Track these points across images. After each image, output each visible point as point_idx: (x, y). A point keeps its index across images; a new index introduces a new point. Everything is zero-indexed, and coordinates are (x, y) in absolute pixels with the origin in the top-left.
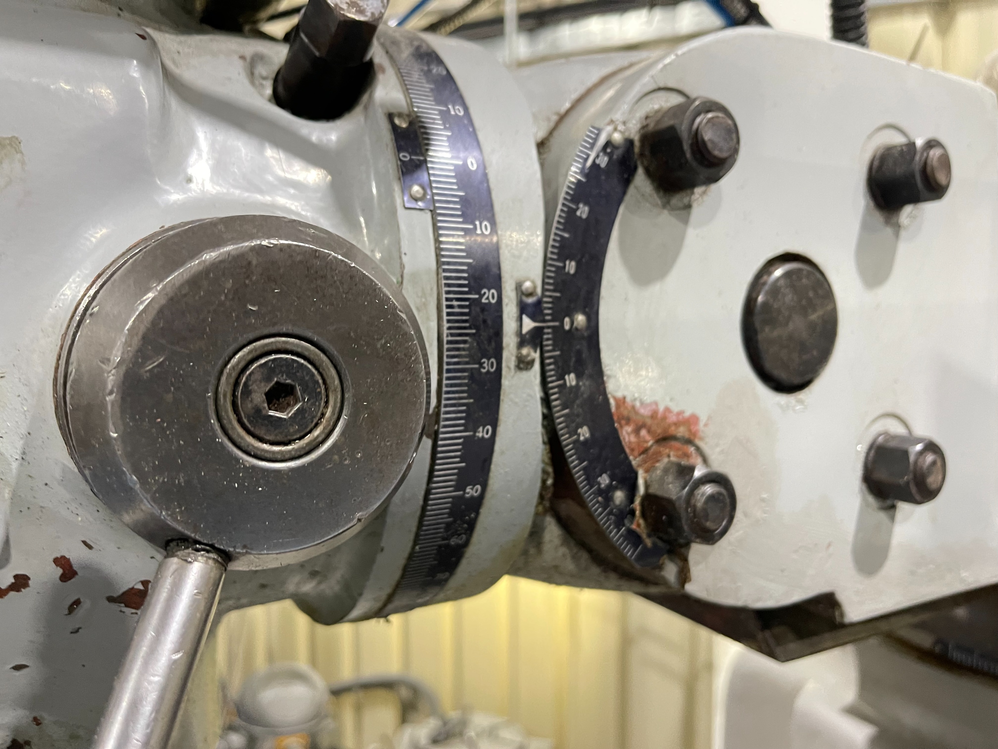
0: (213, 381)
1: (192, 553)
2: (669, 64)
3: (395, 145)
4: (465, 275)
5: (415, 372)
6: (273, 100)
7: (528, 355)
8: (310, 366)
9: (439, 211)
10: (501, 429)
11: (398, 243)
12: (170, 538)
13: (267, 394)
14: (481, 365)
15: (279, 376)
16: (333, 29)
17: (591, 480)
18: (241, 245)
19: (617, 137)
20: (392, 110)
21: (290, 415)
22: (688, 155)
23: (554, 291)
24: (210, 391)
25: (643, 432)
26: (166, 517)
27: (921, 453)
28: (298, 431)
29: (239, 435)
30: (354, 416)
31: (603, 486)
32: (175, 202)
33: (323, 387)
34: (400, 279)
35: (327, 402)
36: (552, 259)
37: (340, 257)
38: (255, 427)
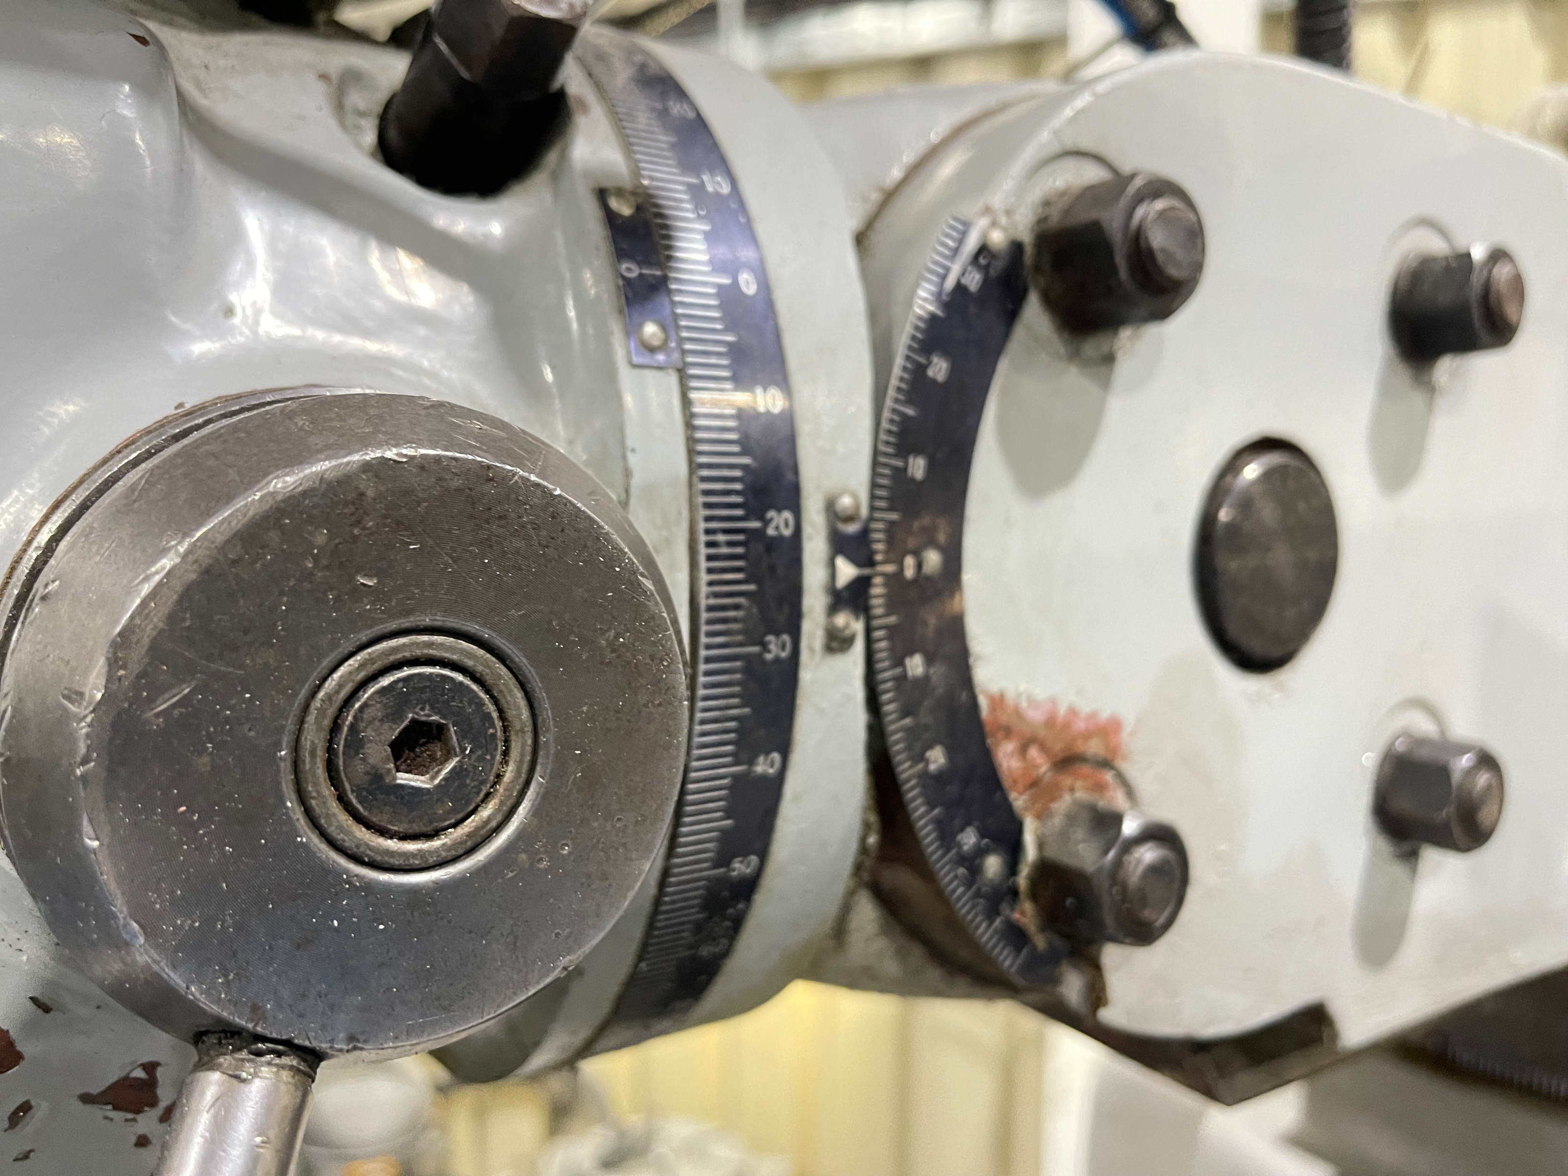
0: (290, 725)
1: (249, 1061)
2: (1082, 111)
3: (613, 249)
4: (738, 486)
5: (668, 688)
6: (380, 156)
7: (847, 626)
8: (474, 687)
9: (692, 371)
10: (797, 758)
11: (620, 431)
12: (203, 1029)
13: (394, 745)
14: (764, 646)
15: (417, 710)
16: (498, 30)
17: (947, 838)
18: (345, 460)
19: (997, 238)
20: (606, 184)
21: (437, 782)
22: (1123, 273)
23: (891, 509)
24: (284, 746)
25: (1034, 752)
26: (198, 995)
27: (1471, 772)
28: (453, 810)
29: (340, 828)
30: (558, 774)
31: (966, 848)
32: (202, 356)
33: (498, 724)
34: (623, 497)
35: (506, 753)
36: (886, 454)
37: (533, 478)
38: (370, 811)
